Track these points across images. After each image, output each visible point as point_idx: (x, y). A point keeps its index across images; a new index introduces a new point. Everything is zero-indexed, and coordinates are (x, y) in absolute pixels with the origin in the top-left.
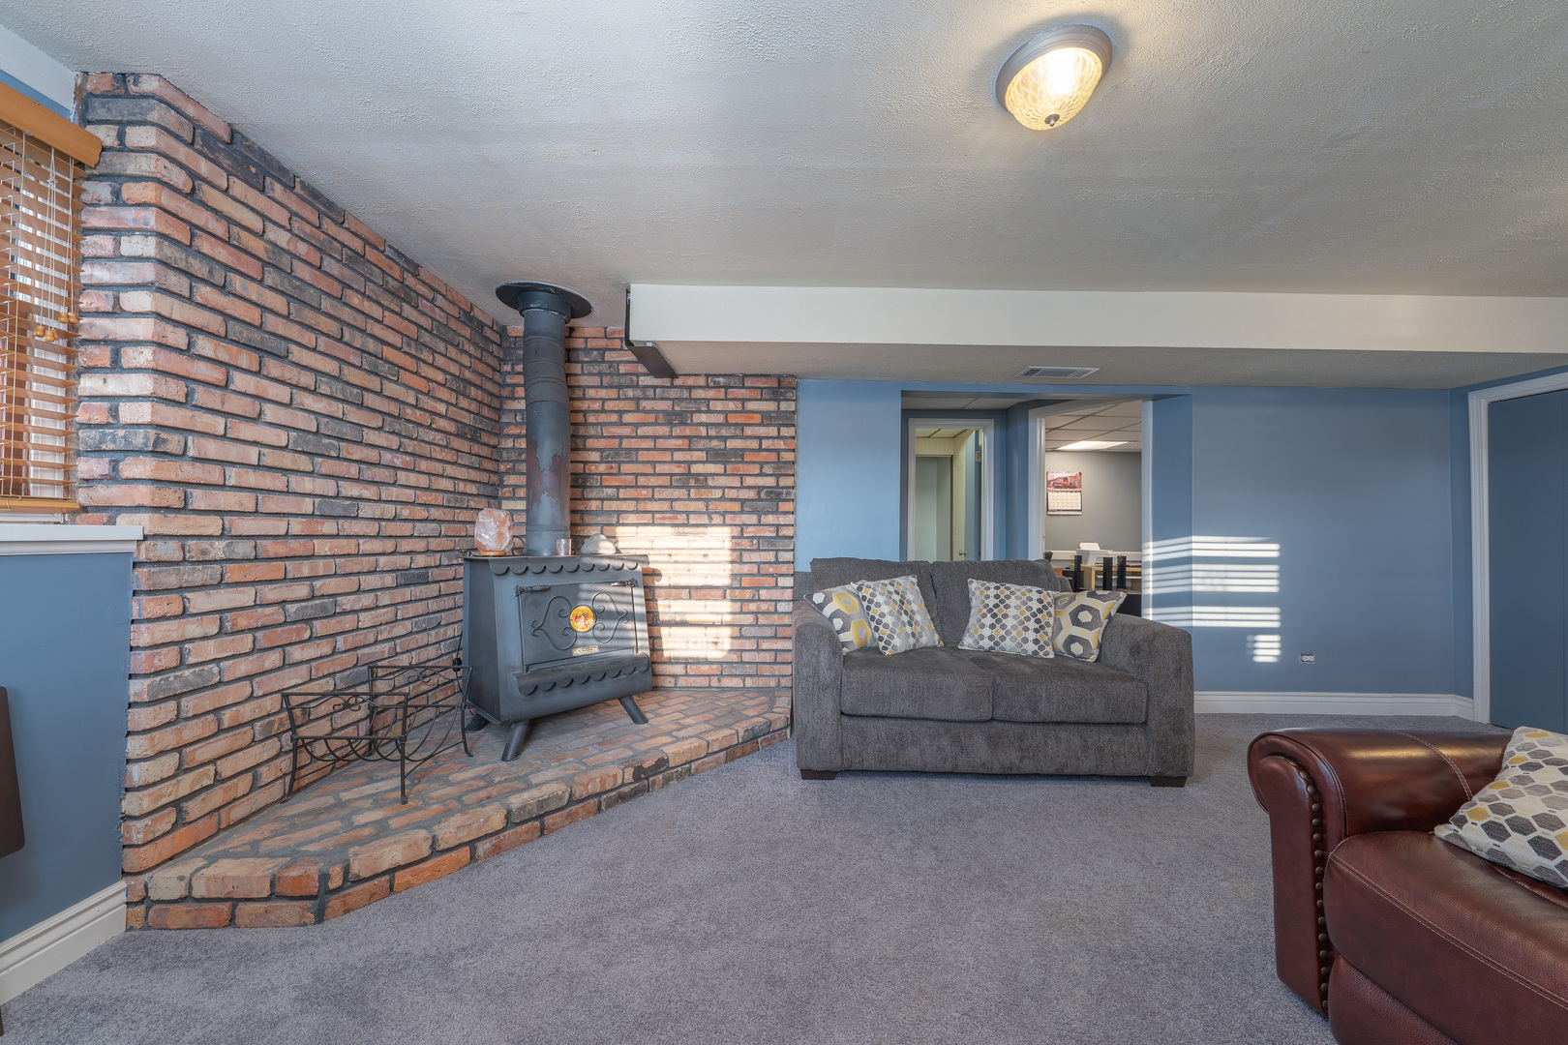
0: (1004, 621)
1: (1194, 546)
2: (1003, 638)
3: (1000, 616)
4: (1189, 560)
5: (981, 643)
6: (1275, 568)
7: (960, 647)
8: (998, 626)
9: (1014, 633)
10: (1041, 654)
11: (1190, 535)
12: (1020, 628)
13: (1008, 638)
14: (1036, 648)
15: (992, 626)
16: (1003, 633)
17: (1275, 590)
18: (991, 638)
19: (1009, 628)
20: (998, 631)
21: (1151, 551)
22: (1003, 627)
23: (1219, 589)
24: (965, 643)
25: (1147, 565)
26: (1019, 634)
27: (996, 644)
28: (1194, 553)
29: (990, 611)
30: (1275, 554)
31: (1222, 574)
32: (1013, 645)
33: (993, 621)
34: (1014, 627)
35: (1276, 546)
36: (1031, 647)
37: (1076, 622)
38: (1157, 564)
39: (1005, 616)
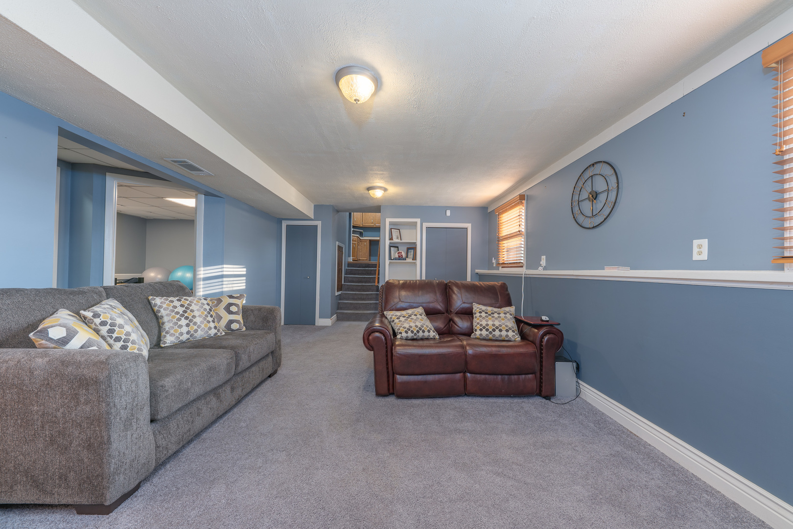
0: (195, 320)
1: (224, 269)
2: (196, 331)
3: (190, 317)
4: (222, 276)
5: (181, 338)
6: (244, 278)
7: (163, 346)
8: (191, 324)
9: (203, 326)
10: (219, 334)
11: (223, 264)
12: (205, 322)
13: (199, 330)
14: (216, 331)
15: (188, 325)
16: (195, 327)
17: (244, 287)
18: (188, 333)
19: (199, 323)
20: (192, 327)
21: (202, 272)
22: (195, 324)
23: (231, 289)
24: (168, 342)
25: (200, 280)
26: (206, 326)
27: (191, 336)
28: (225, 273)
29: (182, 315)
30: (245, 273)
31: (232, 282)
32: (203, 333)
33: (187, 322)
34: (202, 322)
35: (245, 269)
36: (213, 332)
37: (231, 313)
38: (205, 279)
39: (194, 317)
